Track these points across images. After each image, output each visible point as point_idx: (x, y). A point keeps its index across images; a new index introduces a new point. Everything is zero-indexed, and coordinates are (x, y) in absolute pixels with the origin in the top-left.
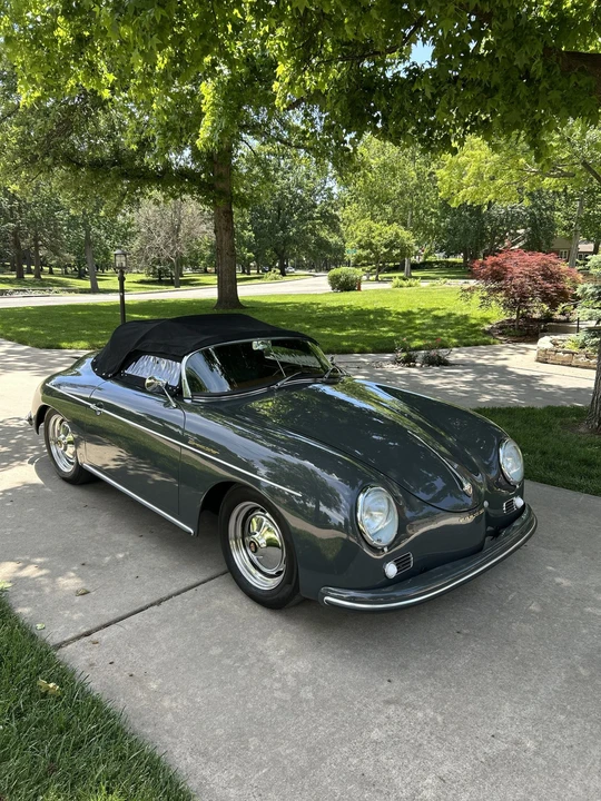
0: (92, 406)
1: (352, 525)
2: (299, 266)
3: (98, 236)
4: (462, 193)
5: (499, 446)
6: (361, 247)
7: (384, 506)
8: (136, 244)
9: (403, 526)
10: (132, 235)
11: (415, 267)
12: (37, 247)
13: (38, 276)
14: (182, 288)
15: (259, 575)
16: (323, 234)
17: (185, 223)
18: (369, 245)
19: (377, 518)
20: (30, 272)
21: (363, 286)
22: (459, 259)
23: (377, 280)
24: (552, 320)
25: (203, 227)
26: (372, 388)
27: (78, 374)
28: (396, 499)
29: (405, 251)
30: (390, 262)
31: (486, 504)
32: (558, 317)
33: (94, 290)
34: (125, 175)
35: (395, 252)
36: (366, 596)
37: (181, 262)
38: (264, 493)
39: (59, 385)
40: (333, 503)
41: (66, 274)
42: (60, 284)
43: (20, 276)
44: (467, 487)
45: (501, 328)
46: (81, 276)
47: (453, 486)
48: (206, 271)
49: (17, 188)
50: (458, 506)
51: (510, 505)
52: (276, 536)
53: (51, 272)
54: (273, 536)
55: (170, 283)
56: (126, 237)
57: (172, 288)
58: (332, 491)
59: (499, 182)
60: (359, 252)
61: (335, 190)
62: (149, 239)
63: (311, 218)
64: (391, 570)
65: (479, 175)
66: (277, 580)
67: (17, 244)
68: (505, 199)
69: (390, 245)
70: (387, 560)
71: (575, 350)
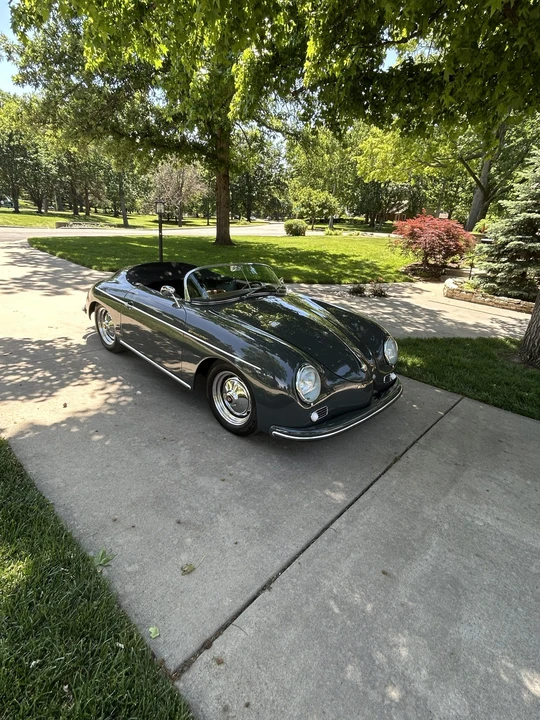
0: (126, 304)
1: (293, 388)
2: (258, 216)
3: (127, 188)
4: (372, 173)
5: (384, 341)
6: (303, 206)
7: (313, 378)
8: (152, 196)
9: (324, 390)
10: (150, 189)
11: (336, 221)
12: (87, 194)
13: (88, 214)
14: (183, 227)
15: (231, 416)
16: (276, 195)
17: (186, 182)
18: (309, 205)
19: (308, 384)
20: (82, 211)
21: (308, 233)
22: (362, 218)
23: (312, 229)
24: (447, 267)
25: (199, 186)
26: (306, 300)
27: (117, 282)
28: (320, 374)
29: (332, 211)
30: (321, 217)
31: (374, 376)
32: (450, 265)
33: (126, 226)
34: (153, 144)
35: (325, 211)
36: (298, 432)
37: (183, 209)
38: (237, 366)
39: (105, 289)
40: (282, 376)
41: (106, 213)
42: (103, 221)
43: (76, 213)
44: (364, 367)
45: (412, 270)
46: (116, 215)
47: (356, 367)
48: (198, 217)
49: (76, 150)
50: (356, 378)
51: (388, 378)
52: (245, 392)
53: (96, 212)
54: (242, 393)
55: (176, 223)
56: (147, 189)
57: (177, 227)
58: (282, 369)
59: (397, 167)
60: (302, 209)
61: (285, 167)
62: (161, 193)
63: (268, 184)
64: (315, 417)
65: (384, 161)
66: (244, 420)
67: (73, 191)
68: (398, 180)
69: (323, 206)
70: (313, 410)
71: (472, 290)
